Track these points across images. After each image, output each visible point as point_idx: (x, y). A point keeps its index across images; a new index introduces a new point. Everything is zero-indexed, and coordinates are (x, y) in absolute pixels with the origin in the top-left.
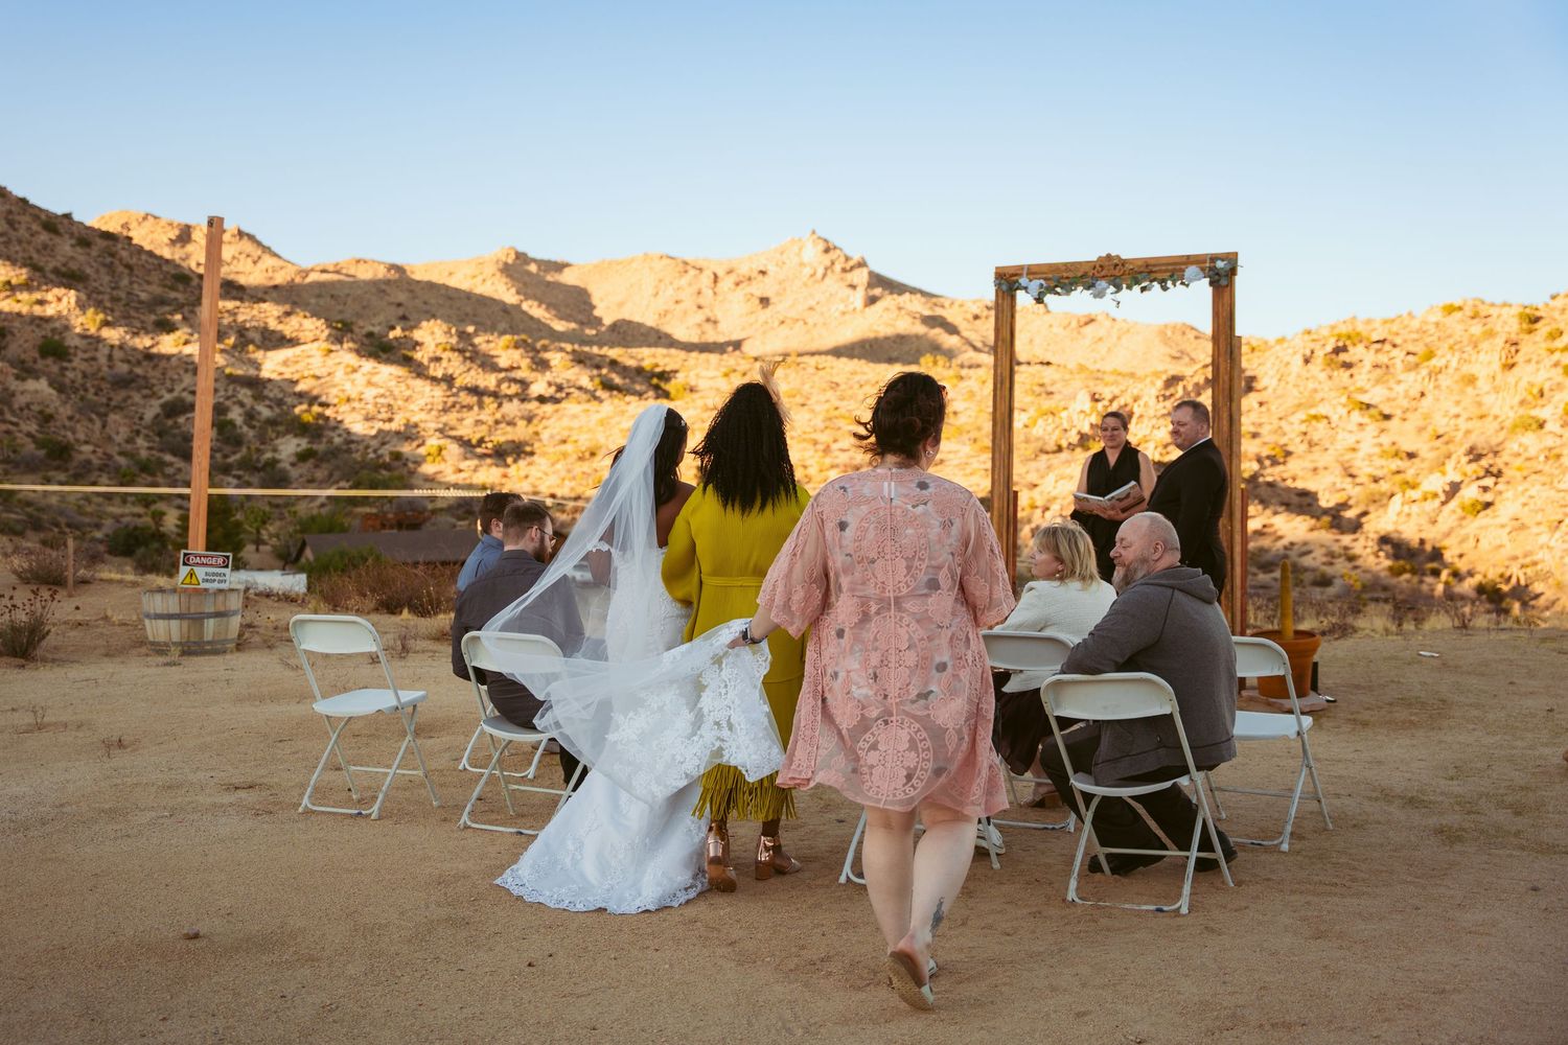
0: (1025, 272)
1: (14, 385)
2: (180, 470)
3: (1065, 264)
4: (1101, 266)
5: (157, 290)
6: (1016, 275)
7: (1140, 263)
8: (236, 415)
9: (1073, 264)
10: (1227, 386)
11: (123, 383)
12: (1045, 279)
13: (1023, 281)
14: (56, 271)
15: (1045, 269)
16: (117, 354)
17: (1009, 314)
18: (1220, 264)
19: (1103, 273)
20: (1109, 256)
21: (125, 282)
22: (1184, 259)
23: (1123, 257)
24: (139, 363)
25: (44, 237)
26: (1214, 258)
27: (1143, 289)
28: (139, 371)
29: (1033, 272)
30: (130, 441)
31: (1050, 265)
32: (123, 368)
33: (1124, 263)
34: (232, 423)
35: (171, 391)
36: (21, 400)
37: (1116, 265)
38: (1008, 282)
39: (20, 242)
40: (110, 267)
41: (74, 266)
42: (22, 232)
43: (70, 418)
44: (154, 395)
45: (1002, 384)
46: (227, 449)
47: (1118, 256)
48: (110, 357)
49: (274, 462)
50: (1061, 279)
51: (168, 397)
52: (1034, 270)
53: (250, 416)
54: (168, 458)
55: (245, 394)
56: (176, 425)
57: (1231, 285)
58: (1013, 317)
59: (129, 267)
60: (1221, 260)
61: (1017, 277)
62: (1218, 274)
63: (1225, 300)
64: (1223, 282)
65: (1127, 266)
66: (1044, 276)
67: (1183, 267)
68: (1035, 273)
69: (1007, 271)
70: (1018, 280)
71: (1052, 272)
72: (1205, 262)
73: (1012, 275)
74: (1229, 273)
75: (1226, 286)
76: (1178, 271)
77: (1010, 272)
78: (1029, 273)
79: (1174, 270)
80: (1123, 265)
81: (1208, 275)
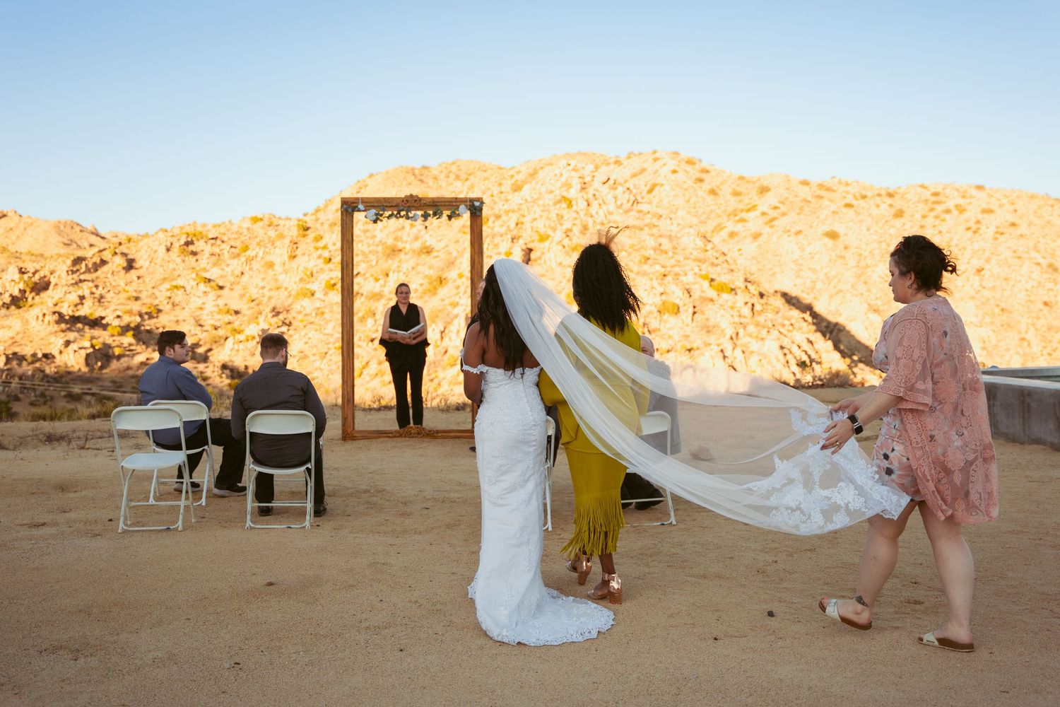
0: (360, 201)
3: (384, 198)
4: (407, 201)
6: (355, 203)
7: (428, 200)
9: (389, 198)
10: (479, 271)
12: (374, 207)
13: (361, 207)
15: (372, 201)
17: (350, 226)
18: (477, 204)
19: (408, 204)
20: (411, 195)
22: (454, 200)
23: (420, 196)
26: (472, 200)
27: (437, 219)
29: (365, 201)
31: (375, 198)
33: (420, 199)
37: (416, 201)
38: (349, 207)
45: (347, 266)
47: (416, 195)
50: (382, 207)
52: (366, 200)
57: (481, 216)
58: (353, 228)
60: (477, 201)
61: (356, 205)
62: (475, 209)
63: (478, 223)
64: (478, 213)
65: (422, 201)
66: (372, 204)
67: (454, 204)
68: (366, 202)
69: (349, 200)
70: (357, 207)
71: (377, 202)
72: (466, 201)
73: (353, 203)
74: (481, 210)
75: (479, 216)
76: (453, 205)
77: (352, 200)
78: (363, 202)
79: (449, 205)
80: (420, 201)
81: (470, 209)
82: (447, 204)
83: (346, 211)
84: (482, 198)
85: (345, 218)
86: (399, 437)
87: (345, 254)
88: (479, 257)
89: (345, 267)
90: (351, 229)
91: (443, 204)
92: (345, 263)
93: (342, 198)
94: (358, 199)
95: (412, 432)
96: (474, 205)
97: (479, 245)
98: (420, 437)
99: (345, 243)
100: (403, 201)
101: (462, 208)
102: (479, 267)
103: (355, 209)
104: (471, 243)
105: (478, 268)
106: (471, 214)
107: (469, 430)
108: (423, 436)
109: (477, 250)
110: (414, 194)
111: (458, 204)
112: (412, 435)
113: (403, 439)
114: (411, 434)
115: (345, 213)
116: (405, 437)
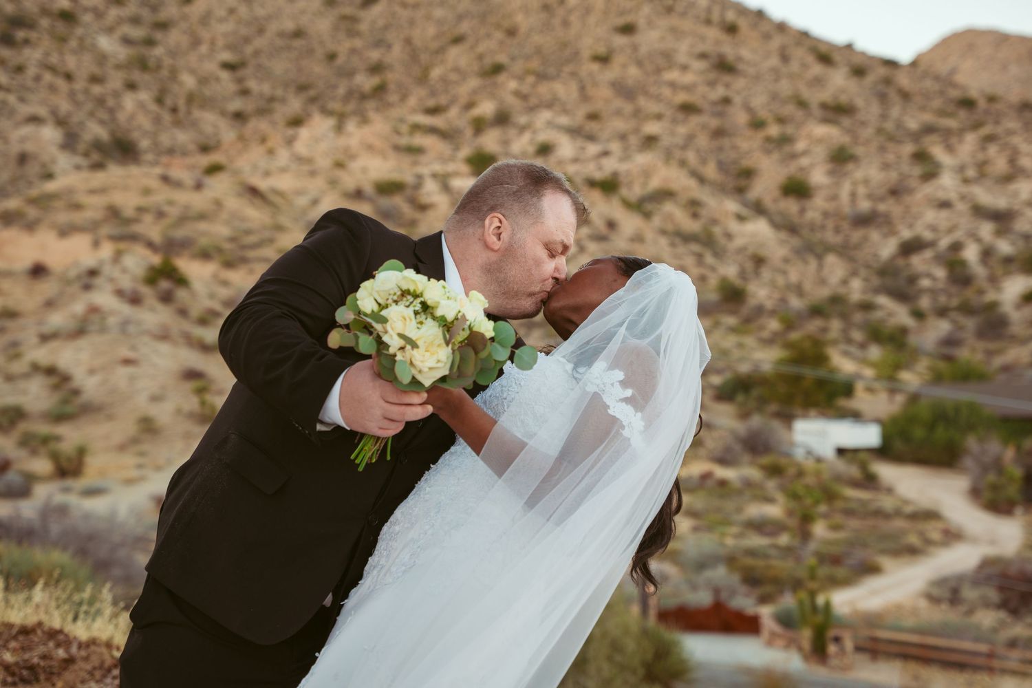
1: (734, 226)
2: (890, 314)
5: (928, 117)
8: (971, 254)
11: (864, 221)
14: (824, 106)
16: (861, 190)
21: (895, 112)
24: (882, 199)
25: (817, 69)
28: (882, 207)
30: (845, 282)
32: (865, 205)
34: (963, 263)
35: (911, 226)
36: (739, 242)
39: (791, 76)
40: (883, 98)
41: (844, 99)
42: (795, 66)
43: (786, 260)
44: (893, 232)
46: (954, 290)
48: (853, 195)
49: (993, 306)
51: (906, 234)
53: (987, 254)
54: (883, 300)
55: (986, 230)
56: (908, 265)
59: (905, 96)
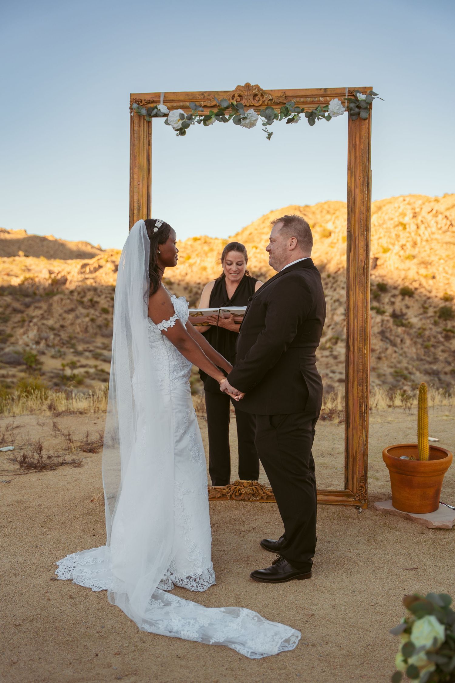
0: (162, 99)
3: (203, 93)
4: (240, 96)
6: (153, 102)
9: (210, 93)
10: (363, 216)
12: (183, 108)
13: (162, 108)
15: (181, 98)
17: (146, 142)
18: (361, 97)
19: (242, 103)
20: (248, 86)
22: (322, 92)
23: (263, 88)
26: (352, 92)
27: (289, 121)
29: (169, 99)
31: (187, 94)
33: (263, 93)
37: (256, 95)
38: (143, 110)
45: (139, 210)
47: (257, 86)
52: (172, 98)
57: (368, 119)
58: (149, 144)
60: (360, 93)
61: (155, 105)
62: (358, 107)
63: (363, 133)
64: (363, 114)
65: (266, 96)
66: (181, 104)
67: (322, 99)
68: (173, 101)
69: (142, 98)
70: (156, 107)
71: (190, 100)
72: (343, 95)
73: (150, 102)
74: (369, 106)
75: (365, 119)
76: (319, 103)
77: (148, 98)
78: (165, 101)
79: (312, 102)
80: (262, 95)
81: (349, 109)
82: (309, 100)
83: (140, 116)
84: (371, 88)
85: (136, 128)
86: (219, 498)
87: (136, 190)
88: (363, 192)
89: (136, 212)
90: (146, 146)
91: (302, 100)
92: (136, 205)
93: (131, 94)
94: (158, 95)
95: (243, 491)
96: (357, 100)
97: (363, 171)
98: (256, 501)
99: (136, 170)
100: (233, 97)
101: (335, 104)
102: (363, 209)
103: (152, 113)
104: (349, 169)
105: (360, 212)
106: (350, 115)
107: (341, 491)
108: (262, 498)
109: (359, 181)
110: (252, 84)
111: (328, 99)
112: (241, 497)
113: (228, 502)
114: (241, 494)
115: (136, 121)
116: (231, 498)
